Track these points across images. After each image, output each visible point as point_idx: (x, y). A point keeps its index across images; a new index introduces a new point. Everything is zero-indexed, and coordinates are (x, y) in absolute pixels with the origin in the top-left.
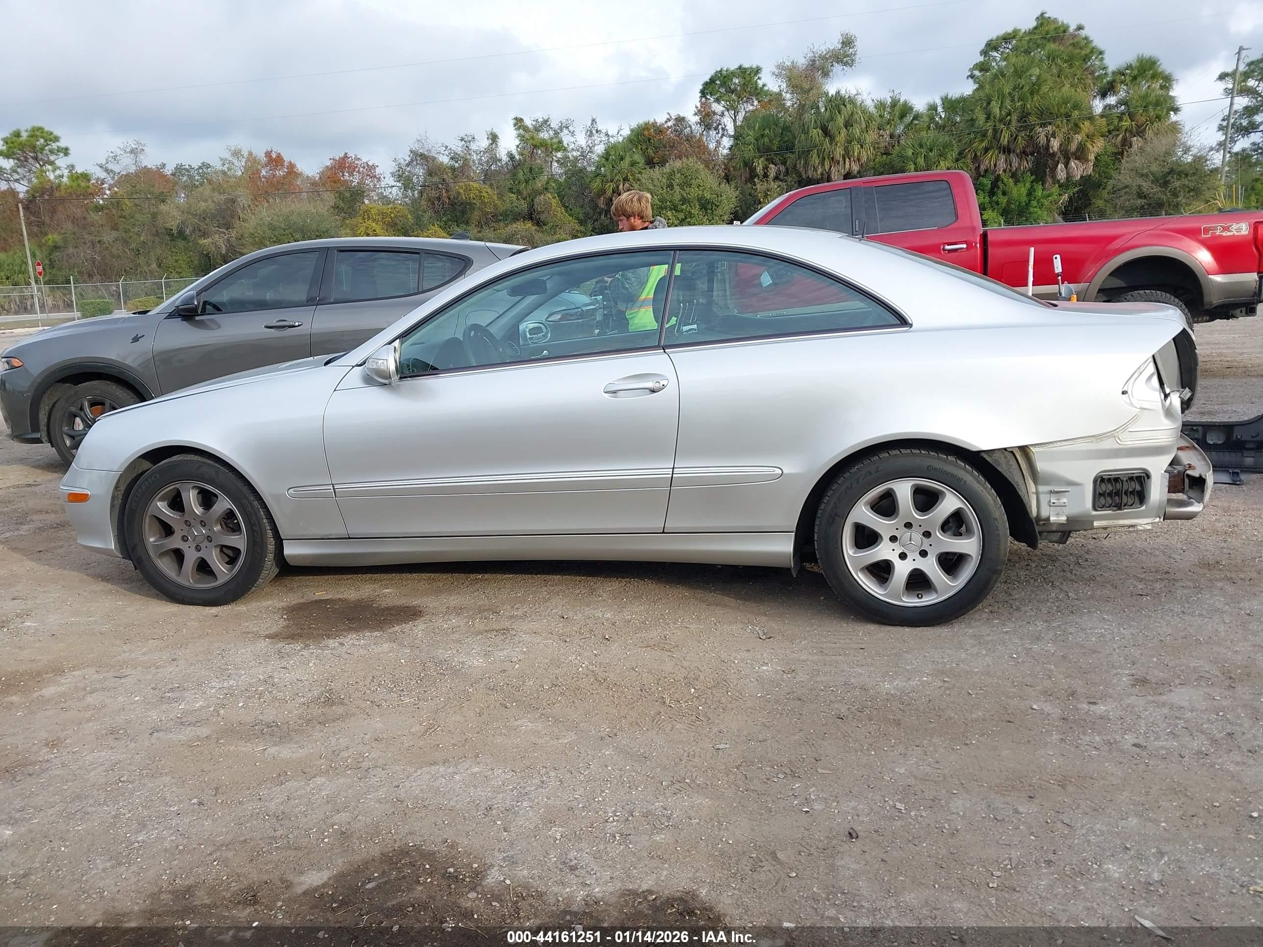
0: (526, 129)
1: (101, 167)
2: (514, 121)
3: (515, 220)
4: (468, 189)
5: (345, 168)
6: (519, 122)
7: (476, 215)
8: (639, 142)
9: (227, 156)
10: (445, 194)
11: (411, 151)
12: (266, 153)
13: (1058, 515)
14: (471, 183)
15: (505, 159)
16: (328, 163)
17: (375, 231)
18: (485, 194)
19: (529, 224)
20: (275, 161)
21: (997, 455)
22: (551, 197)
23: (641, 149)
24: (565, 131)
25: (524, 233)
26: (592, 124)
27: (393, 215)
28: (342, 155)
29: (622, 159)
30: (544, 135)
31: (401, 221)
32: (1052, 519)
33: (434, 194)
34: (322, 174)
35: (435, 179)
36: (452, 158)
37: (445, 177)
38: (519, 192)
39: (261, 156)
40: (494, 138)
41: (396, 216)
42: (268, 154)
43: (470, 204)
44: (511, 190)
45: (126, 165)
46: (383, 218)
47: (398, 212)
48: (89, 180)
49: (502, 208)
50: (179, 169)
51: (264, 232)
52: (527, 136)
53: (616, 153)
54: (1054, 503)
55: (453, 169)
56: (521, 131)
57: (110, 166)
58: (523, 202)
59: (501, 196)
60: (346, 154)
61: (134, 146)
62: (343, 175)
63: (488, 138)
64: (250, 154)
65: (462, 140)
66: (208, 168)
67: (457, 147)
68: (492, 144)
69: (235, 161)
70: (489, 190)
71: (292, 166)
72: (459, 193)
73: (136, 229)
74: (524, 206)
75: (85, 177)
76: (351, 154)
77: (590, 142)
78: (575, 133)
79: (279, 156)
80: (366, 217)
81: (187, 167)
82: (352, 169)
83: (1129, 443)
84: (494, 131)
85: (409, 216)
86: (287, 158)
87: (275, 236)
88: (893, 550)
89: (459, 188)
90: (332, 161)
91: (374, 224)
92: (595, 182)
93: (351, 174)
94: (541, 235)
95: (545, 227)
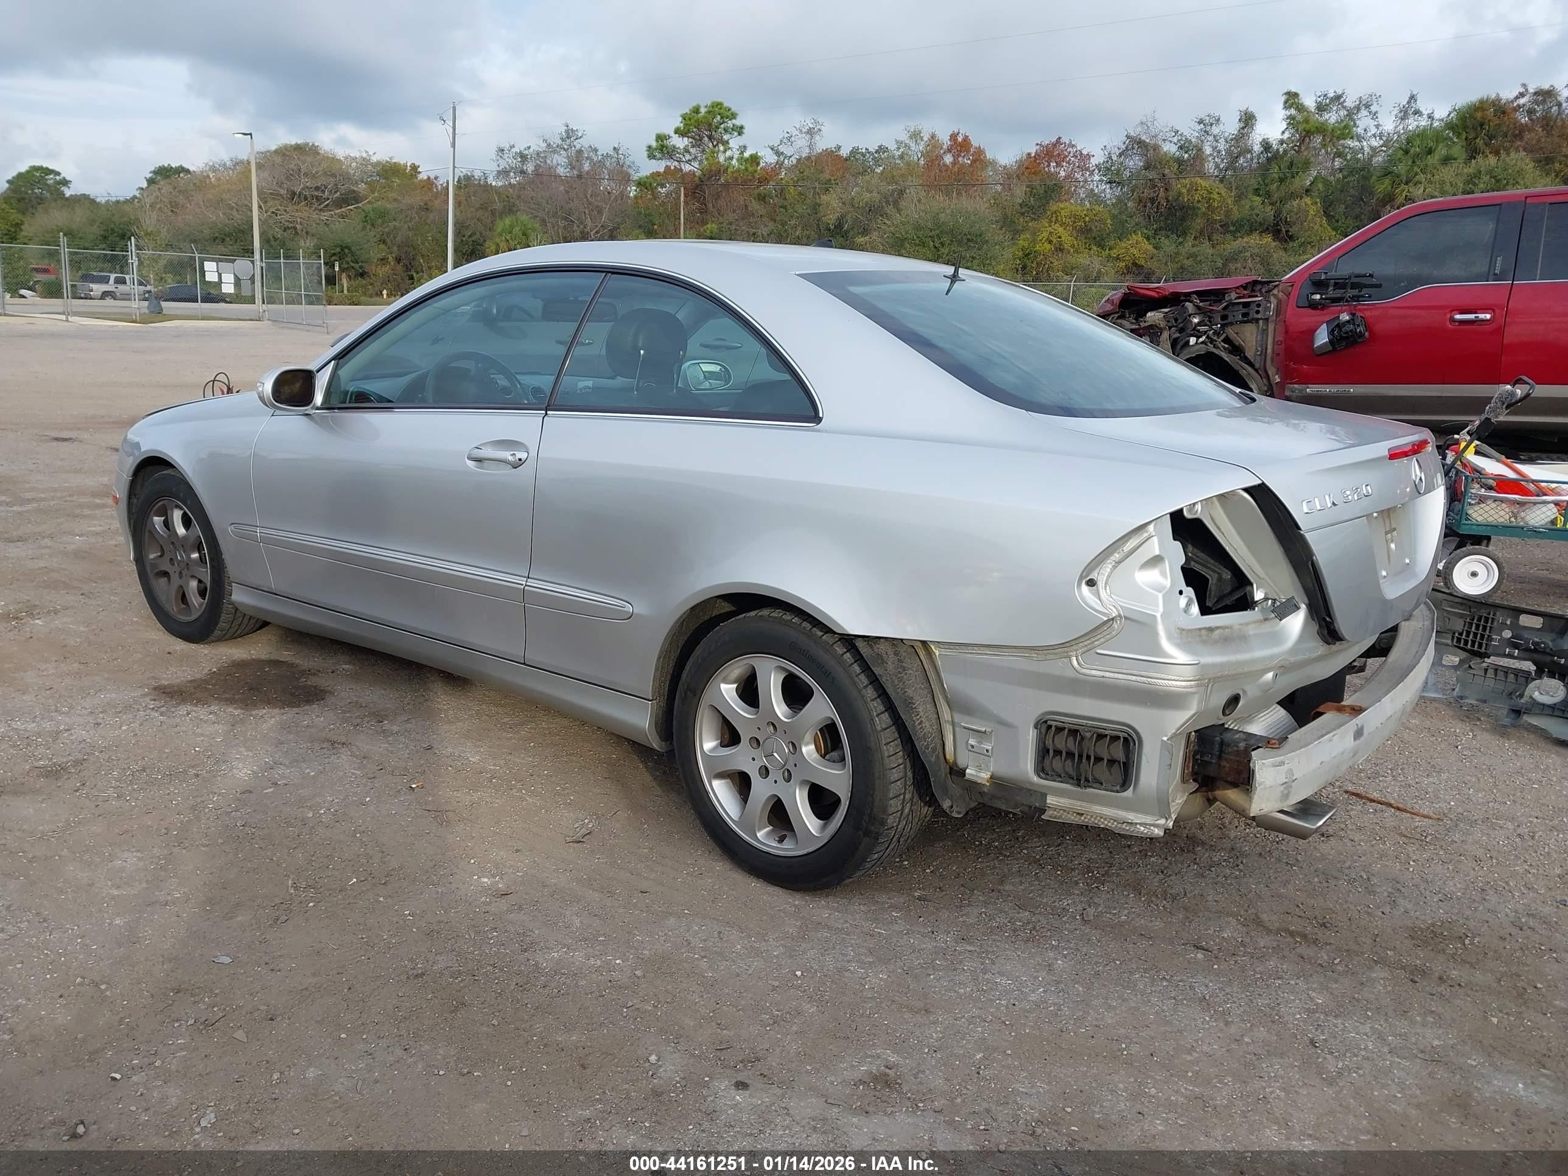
0: (1301, 108)
1: (772, 149)
2: (1284, 98)
3: (1251, 231)
4: (1193, 189)
5: (1052, 156)
6: (1292, 99)
7: (1198, 223)
8: (1465, 128)
9: (904, 137)
10: (1162, 194)
11: (1128, 137)
12: (951, 136)
13: (979, 768)
14: (1199, 181)
15: (1257, 148)
16: (1033, 150)
17: (1060, 237)
18: (1216, 196)
19: (1268, 239)
20: (961, 145)
21: (882, 647)
22: (1309, 203)
23: (1466, 139)
24: (1364, 112)
25: (1256, 251)
26: (1409, 102)
27: (1087, 219)
28: (1054, 140)
29: (1430, 152)
30: (1332, 118)
31: (1096, 227)
32: (968, 771)
33: (1148, 193)
34: (1020, 163)
35: (1151, 175)
36: (1181, 148)
37: (1167, 171)
38: (1268, 195)
39: (945, 139)
40: (1248, 120)
41: (1091, 220)
42: (953, 137)
43: (1194, 208)
44: (1257, 192)
45: (798, 149)
46: (1074, 223)
47: (1095, 216)
48: (758, 164)
49: (1236, 215)
50: (855, 152)
51: (907, 233)
52: (1299, 118)
53: (1422, 144)
54: (973, 746)
55: (1180, 161)
56: (1293, 111)
57: (782, 149)
58: (1268, 208)
59: (1239, 198)
60: (1060, 138)
61: (811, 126)
62: (1049, 165)
63: (1240, 120)
64: (933, 136)
65: (1201, 122)
66: (885, 152)
67: (1190, 131)
68: (1243, 128)
69: (913, 145)
70: (1223, 191)
71: (980, 152)
72: (1180, 194)
73: (793, 222)
74: (1269, 212)
75: (755, 159)
76: (1065, 140)
77: (1401, 127)
78: (1378, 115)
79: (966, 139)
80: (1054, 219)
81: (864, 151)
82: (1061, 159)
83: (1094, 672)
84: (1250, 110)
85: (1109, 221)
86: (975, 143)
87: (918, 237)
88: (754, 759)
89: (1180, 186)
90: (1038, 147)
91: (1061, 229)
92: (1383, 184)
93: (1058, 165)
94: (1281, 253)
95: (1291, 244)
